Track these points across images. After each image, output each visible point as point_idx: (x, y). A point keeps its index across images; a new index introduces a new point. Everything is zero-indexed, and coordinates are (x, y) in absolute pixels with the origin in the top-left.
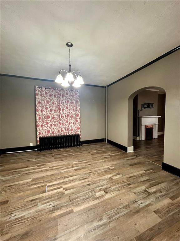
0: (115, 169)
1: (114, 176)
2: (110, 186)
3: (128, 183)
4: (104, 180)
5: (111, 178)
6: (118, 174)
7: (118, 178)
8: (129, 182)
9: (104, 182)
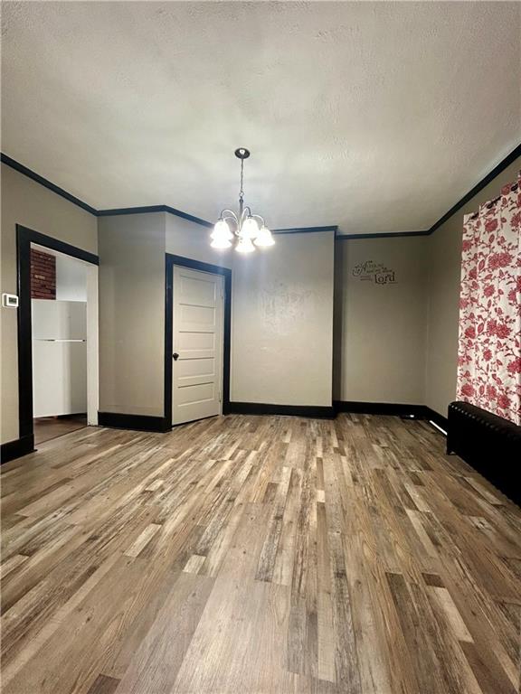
0: (173, 568)
1: (158, 534)
2: (147, 504)
3: (99, 541)
4: (174, 508)
5: (162, 522)
6: (148, 551)
7: (138, 536)
8: (94, 549)
9: (170, 503)
